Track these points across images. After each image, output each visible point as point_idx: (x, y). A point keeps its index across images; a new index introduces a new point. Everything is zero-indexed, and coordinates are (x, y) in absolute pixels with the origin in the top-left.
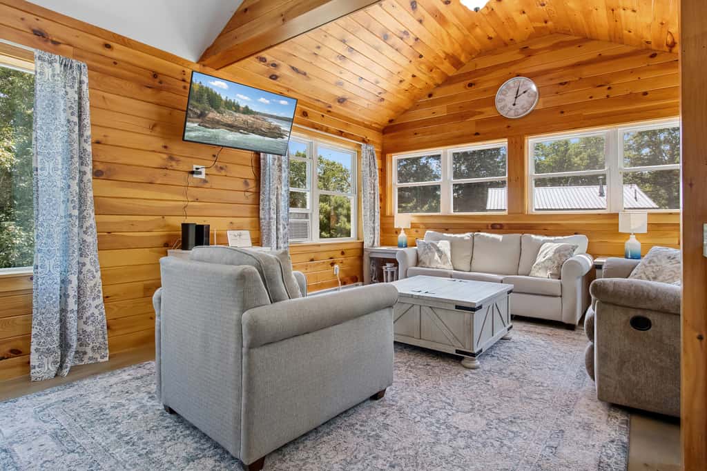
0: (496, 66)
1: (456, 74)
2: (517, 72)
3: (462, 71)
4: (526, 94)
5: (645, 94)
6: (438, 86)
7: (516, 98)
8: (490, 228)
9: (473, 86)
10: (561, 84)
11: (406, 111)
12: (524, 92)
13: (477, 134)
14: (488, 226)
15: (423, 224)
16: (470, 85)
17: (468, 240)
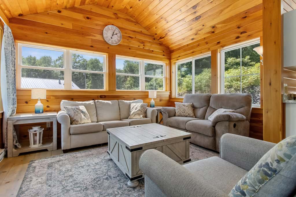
0: (103, 15)
1: (78, 7)
2: (112, 23)
3: (82, 7)
4: (117, 35)
5: (153, 51)
6: (66, 8)
7: (113, 35)
8: (99, 97)
9: (89, 20)
10: (129, 37)
11: (37, 13)
12: (116, 34)
13: (92, 46)
14: (98, 97)
15: (53, 96)
16: (88, 18)
17: (93, 105)
